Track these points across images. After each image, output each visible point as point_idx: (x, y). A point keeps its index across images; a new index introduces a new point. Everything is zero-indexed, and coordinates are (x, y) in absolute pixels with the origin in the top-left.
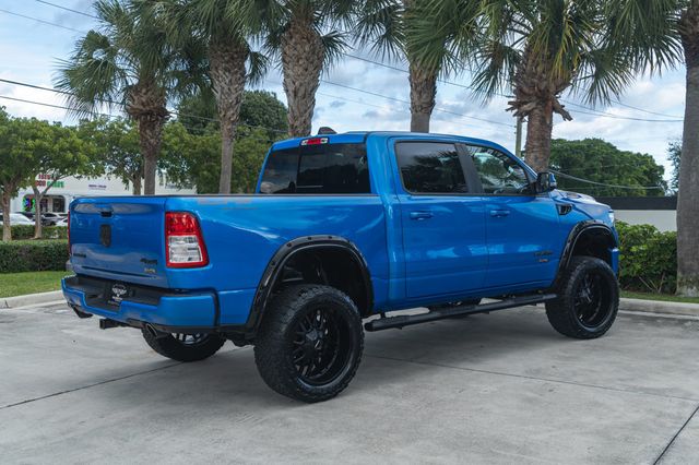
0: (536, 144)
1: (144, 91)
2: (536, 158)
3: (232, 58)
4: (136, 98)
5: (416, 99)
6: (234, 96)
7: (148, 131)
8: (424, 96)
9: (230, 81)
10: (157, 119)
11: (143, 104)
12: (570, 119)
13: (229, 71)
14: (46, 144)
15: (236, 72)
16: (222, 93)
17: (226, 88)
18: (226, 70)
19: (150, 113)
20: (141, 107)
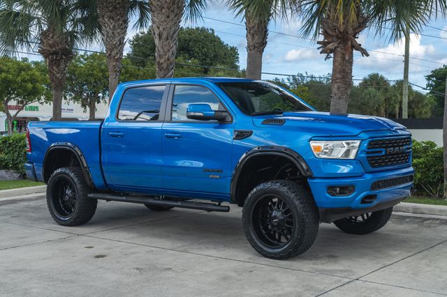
0: (338, 76)
1: (51, 35)
2: (339, 88)
3: (115, 8)
4: (44, 41)
5: (250, 40)
6: (117, 39)
7: (54, 68)
8: (256, 37)
9: (114, 26)
10: (62, 58)
11: (50, 46)
12: (368, 55)
13: (113, 19)
14: (10, 76)
15: (119, 19)
16: (107, 36)
17: (111, 32)
18: (110, 18)
19: (55, 53)
20: (49, 48)
